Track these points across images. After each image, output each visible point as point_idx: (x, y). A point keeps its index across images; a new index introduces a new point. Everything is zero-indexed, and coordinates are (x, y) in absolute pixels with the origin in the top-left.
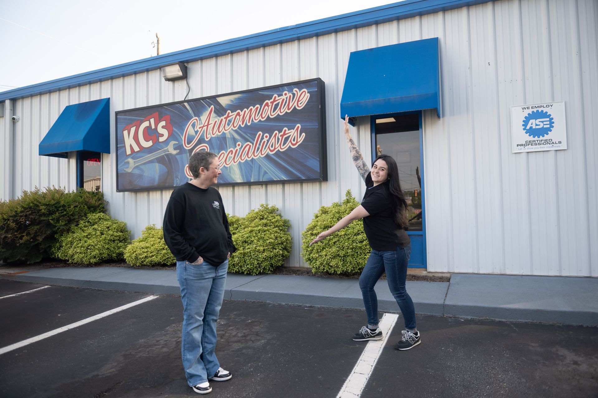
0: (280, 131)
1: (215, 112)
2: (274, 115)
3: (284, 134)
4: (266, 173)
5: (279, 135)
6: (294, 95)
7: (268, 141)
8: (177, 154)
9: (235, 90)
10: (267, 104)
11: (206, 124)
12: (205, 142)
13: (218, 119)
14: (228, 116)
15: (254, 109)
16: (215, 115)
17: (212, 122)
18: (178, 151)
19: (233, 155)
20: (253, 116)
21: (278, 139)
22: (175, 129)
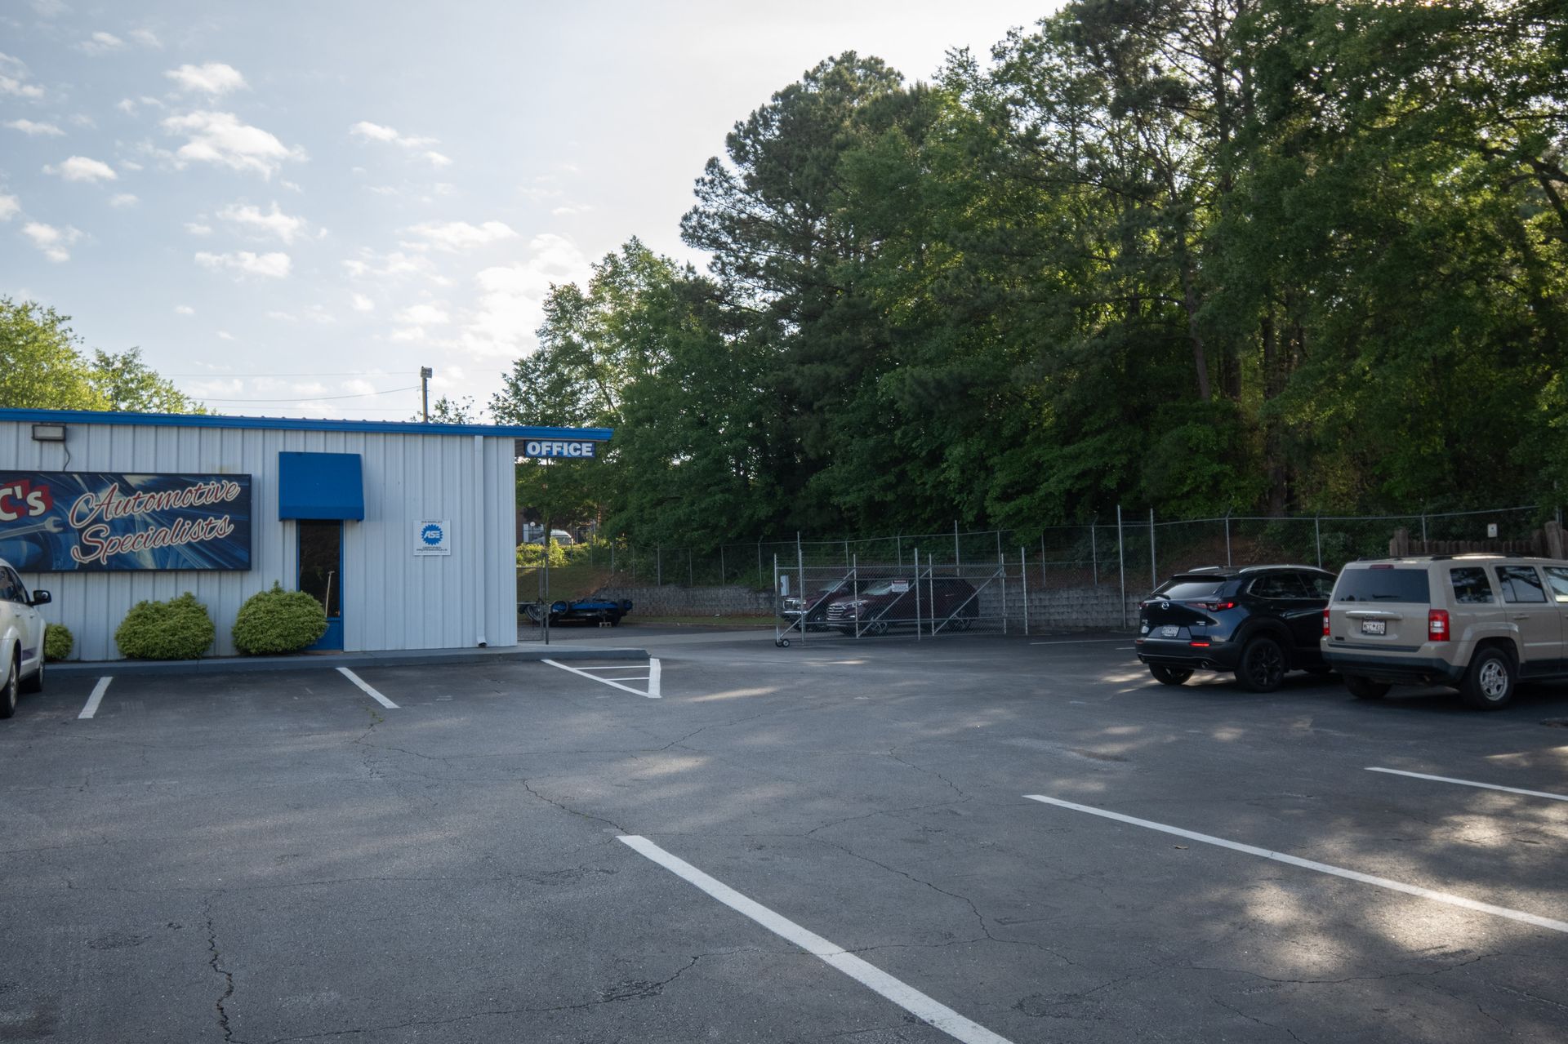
0: (205, 520)
1: (119, 490)
2: (198, 503)
3: (210, 523)
4: (185, 560)
5: (204, 524)
6: (223, 486)
7: (190, 529)
8: (60, 533)
9: (137, 470)
10: (190, 491)
11: (107, 502)
12: (103, 522)
13: (124, 500)
14: (138, 497)
15: (173, 494)
16: (119, 494)
17: (115, 501)
18: (61, 529)
19: (143, 540)
20: (172, 501)
21: (203, 528)
22: (56, 503)
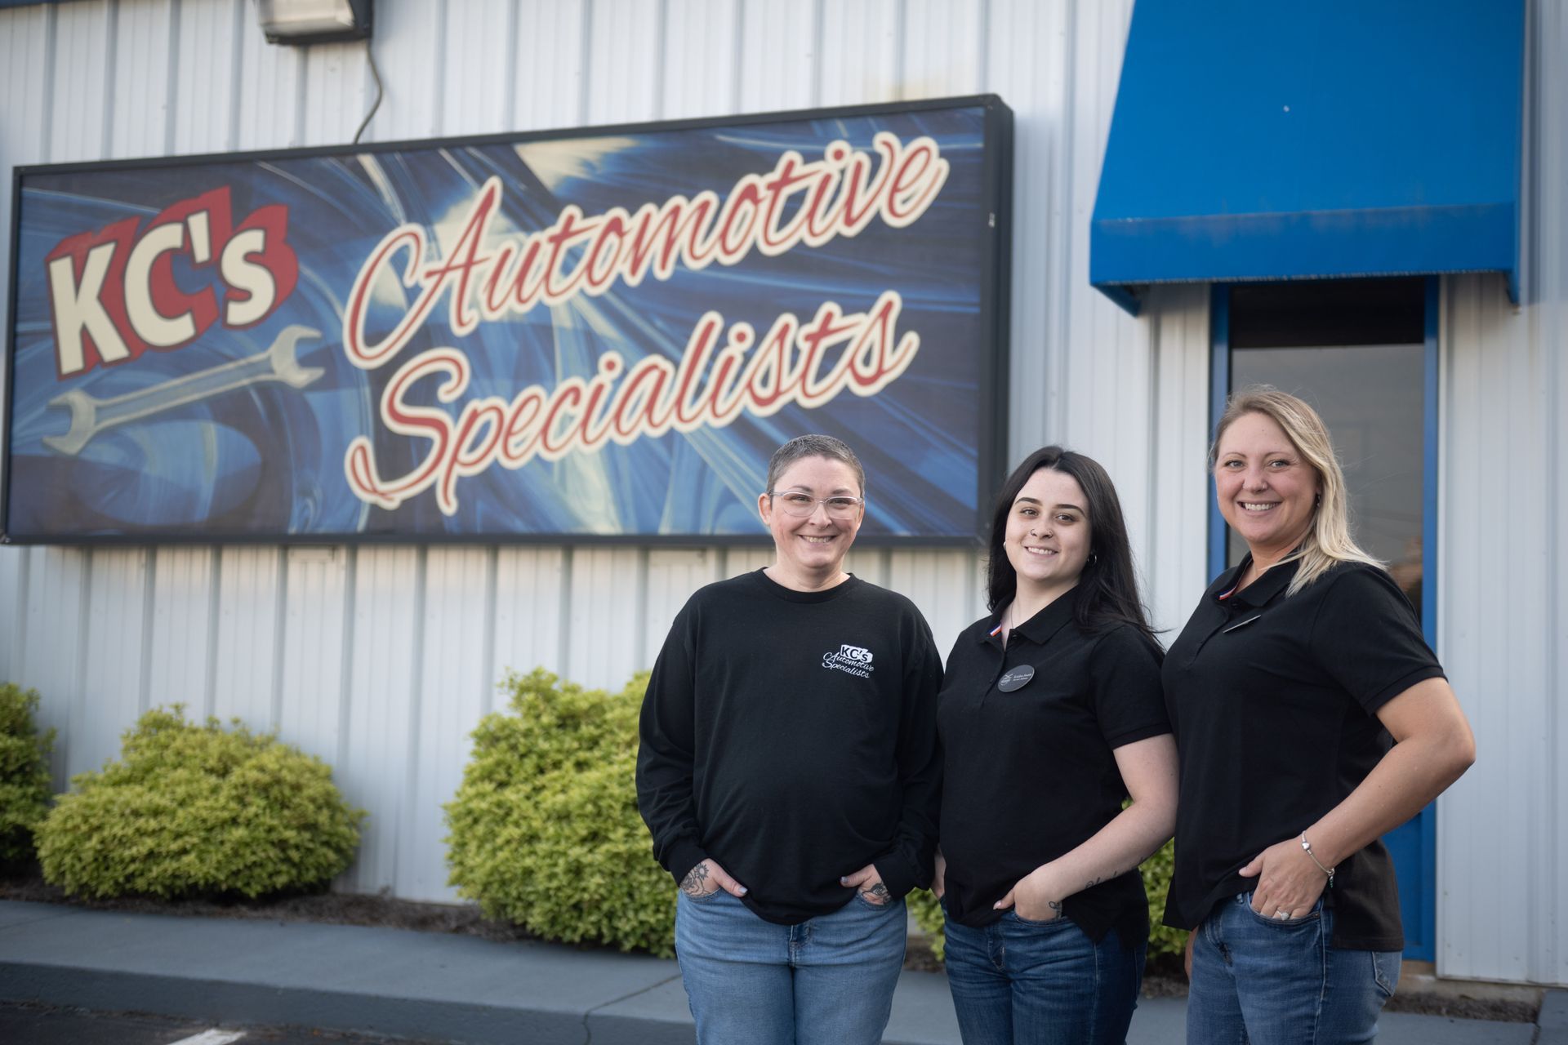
0: (805, 317)
1: (506, 208)
2: (779, 244)
3: (825, 331)
4: (728, 498)
5: (799, 333)
6: (876, 159)
7: (748, 357)
8: (313, 387)
9: (598, 119)
10: (751, 193)
11: (461, 258)
12: (448, 339)
13: (519, 243)
14: (566, 233)
15: (688, 208)
16: (503, 222)
17: (490, 254)
18: (318, 373)
19: (580, 411)
20: (683, 241)
21: (796, 351)
22: (307, 272)
